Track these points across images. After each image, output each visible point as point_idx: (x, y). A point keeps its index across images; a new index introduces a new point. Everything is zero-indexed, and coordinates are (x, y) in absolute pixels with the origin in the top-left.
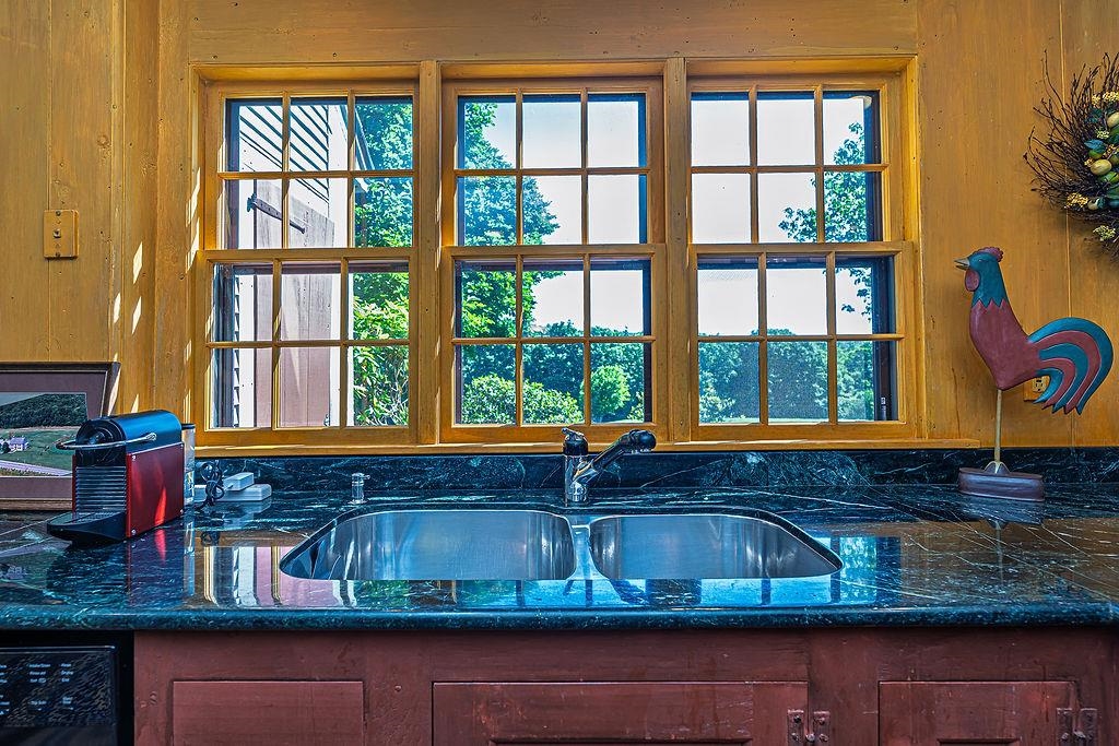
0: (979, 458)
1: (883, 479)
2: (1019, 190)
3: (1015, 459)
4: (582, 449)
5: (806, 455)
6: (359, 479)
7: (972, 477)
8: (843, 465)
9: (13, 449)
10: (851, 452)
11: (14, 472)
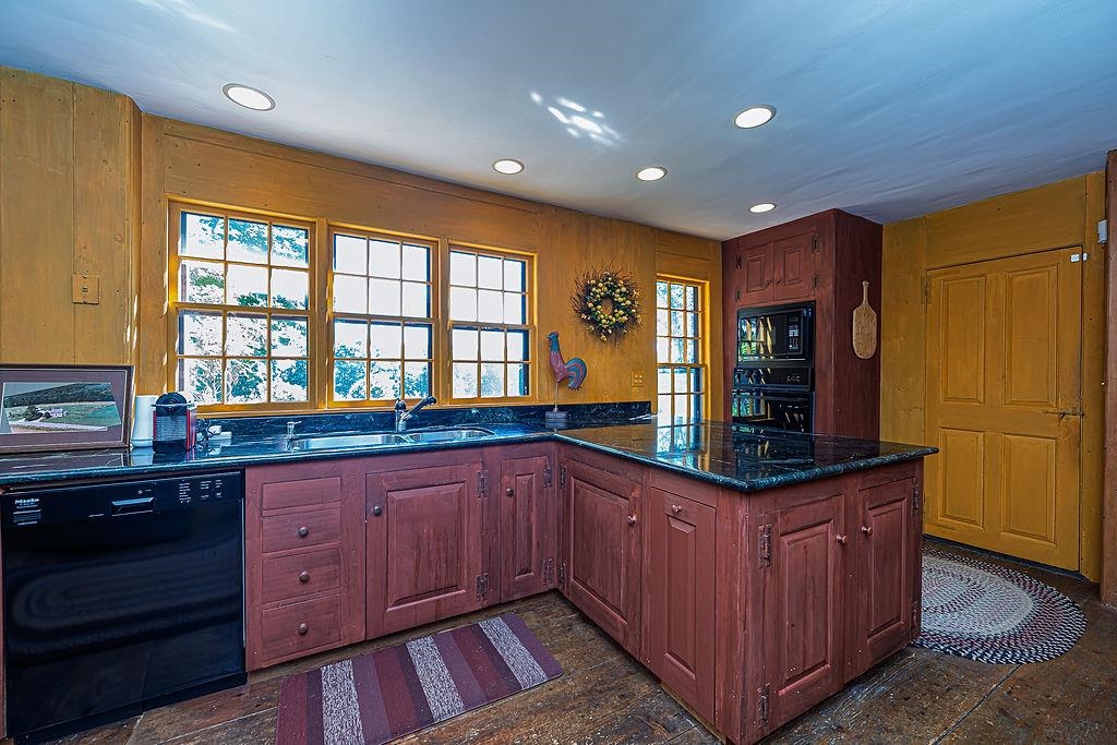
0: (551, 408)
1: (522, 418)
2: (568, 309)
3: (562, 408)
4: (404, 407)
5: (494, 410)
6: (291, 425)
7: (548, 414)
8: (508, 412)
9: (54, 416)
10: (510, 407)
11: (56, 429)
